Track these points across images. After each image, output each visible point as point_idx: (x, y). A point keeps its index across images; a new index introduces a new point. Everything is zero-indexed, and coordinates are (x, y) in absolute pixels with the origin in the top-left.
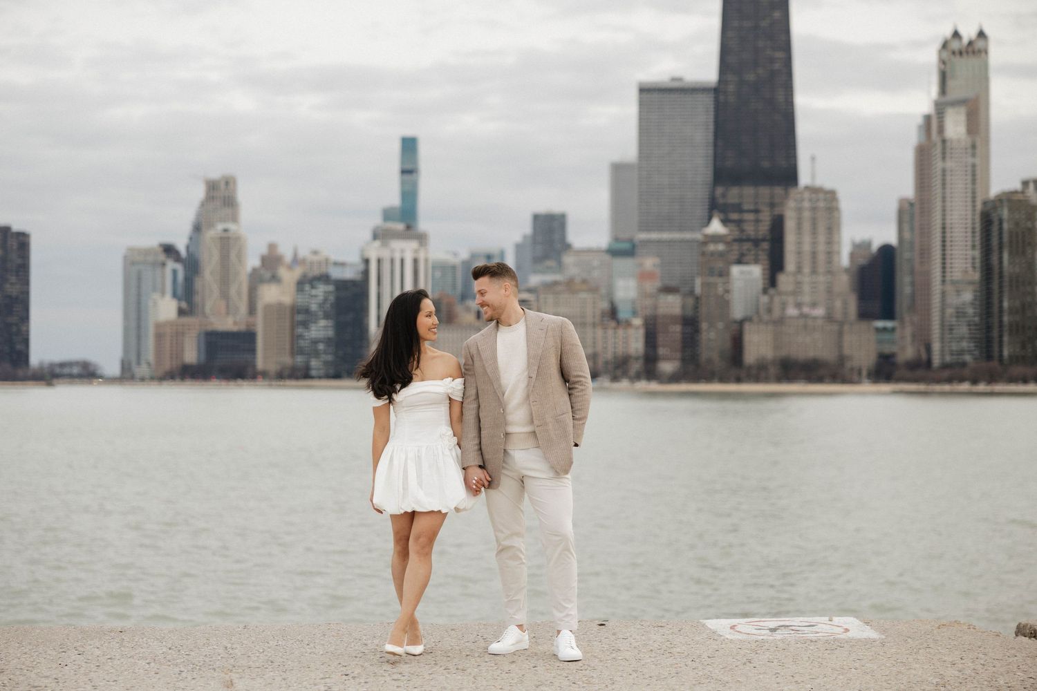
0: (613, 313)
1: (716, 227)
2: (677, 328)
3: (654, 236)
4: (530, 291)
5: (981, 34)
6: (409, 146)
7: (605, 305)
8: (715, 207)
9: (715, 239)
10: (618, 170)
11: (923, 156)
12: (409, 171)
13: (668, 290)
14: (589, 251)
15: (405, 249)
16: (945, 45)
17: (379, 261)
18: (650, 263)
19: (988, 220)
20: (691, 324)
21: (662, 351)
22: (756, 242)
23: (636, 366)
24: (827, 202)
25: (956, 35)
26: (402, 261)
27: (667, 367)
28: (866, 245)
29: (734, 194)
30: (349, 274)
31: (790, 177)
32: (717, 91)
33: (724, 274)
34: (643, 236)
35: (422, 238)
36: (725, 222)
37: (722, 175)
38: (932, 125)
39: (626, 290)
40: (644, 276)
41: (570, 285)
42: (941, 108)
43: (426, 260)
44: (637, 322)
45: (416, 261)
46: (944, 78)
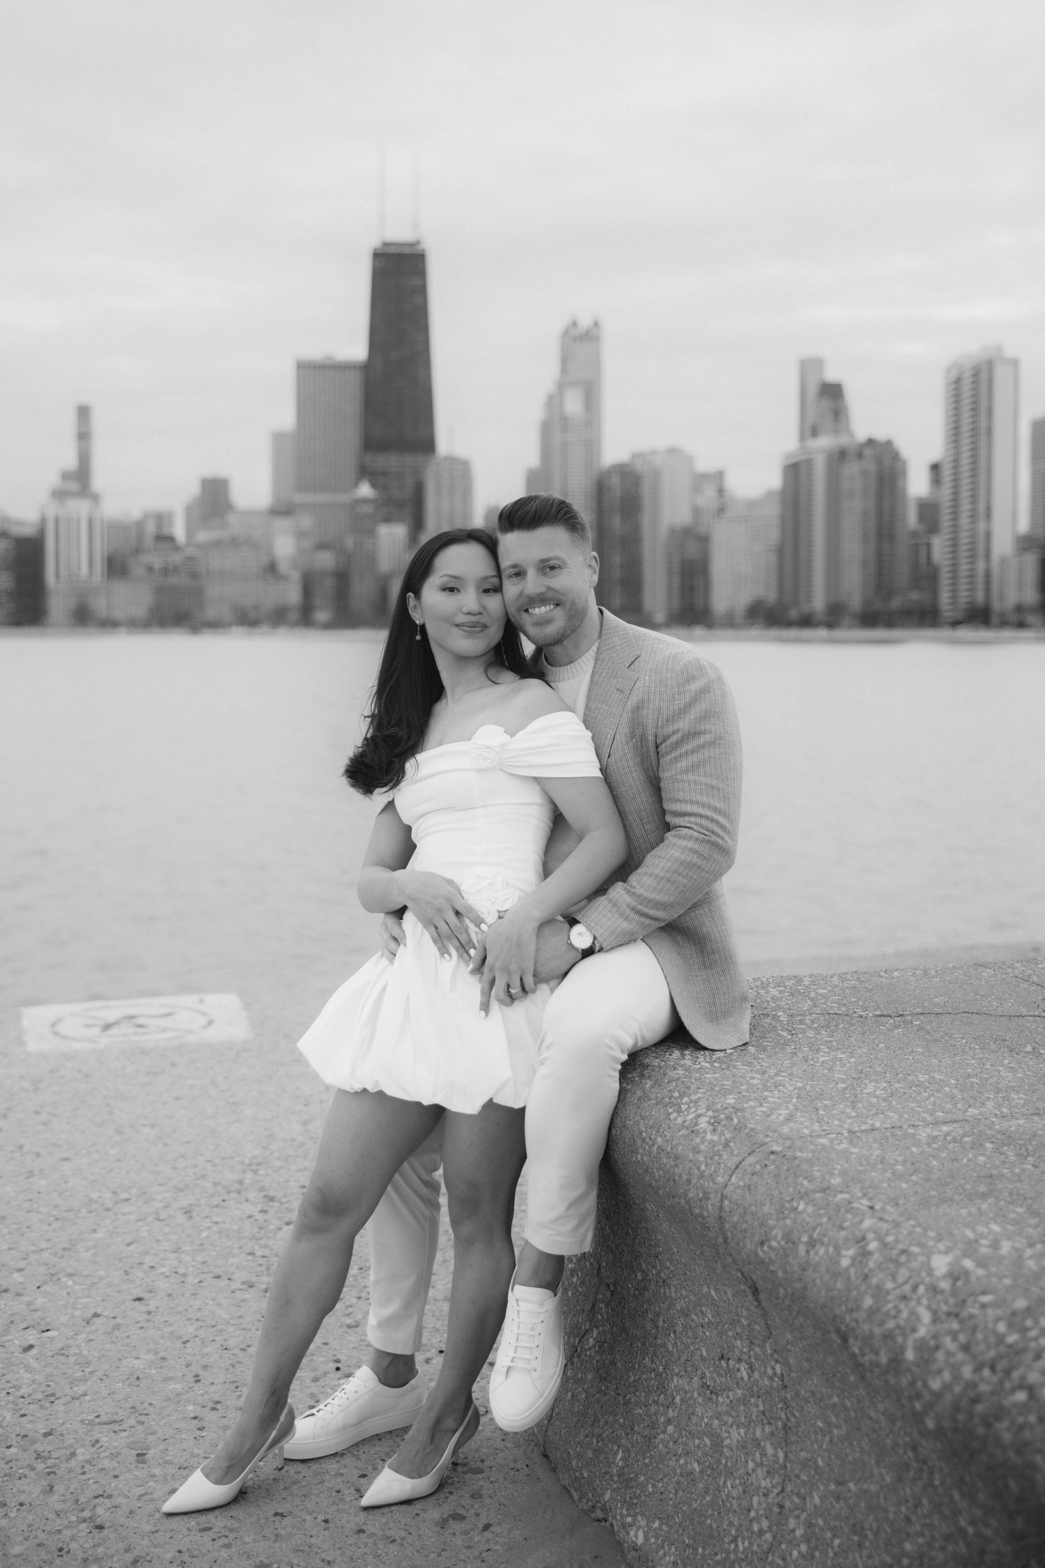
0: (272, 568)
1: (365, 490)
2: (330, 583)
3: (310, 498)
4: (199, 546)
5: (596, 324)
6: (84, 413)
7: (265, 560)
8: (365, 472)
9: (364, 501)
10: (278, 438)
11: (546, 428)
12: (84, 436)
13: (322, 546)
14: (251, 513)
15: (79, 508)
16: (566, 333)
17: (57, 520)
18: (306, 522)
19: (601, 488)
20: (342, 578)
21: (318, 601)
22: (400, 504)
23: (294, 616)
24: (461, 471)
25: (575, 324)
26: (78, 520)
27: (322, 616)
28: (496, 508)
29: (382, 461)
30: (28, 531)
31: (428, 446)
32: (366, 368)
33: (372, 533)
34: (300, 498)
35: (95, 498)
36: (374, 485)
37: (372, 443)
38: (554, 402)
39: (285, 546)
40: (301, 534)
41: (234, 543)
42: (561, 387)
43: (102, 520)
44: (295, 576)
45: (90, 522)
46: (565, 360)
